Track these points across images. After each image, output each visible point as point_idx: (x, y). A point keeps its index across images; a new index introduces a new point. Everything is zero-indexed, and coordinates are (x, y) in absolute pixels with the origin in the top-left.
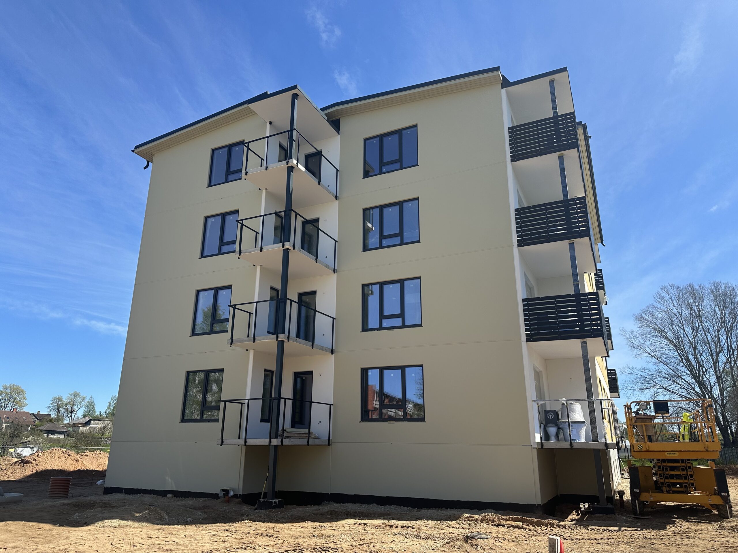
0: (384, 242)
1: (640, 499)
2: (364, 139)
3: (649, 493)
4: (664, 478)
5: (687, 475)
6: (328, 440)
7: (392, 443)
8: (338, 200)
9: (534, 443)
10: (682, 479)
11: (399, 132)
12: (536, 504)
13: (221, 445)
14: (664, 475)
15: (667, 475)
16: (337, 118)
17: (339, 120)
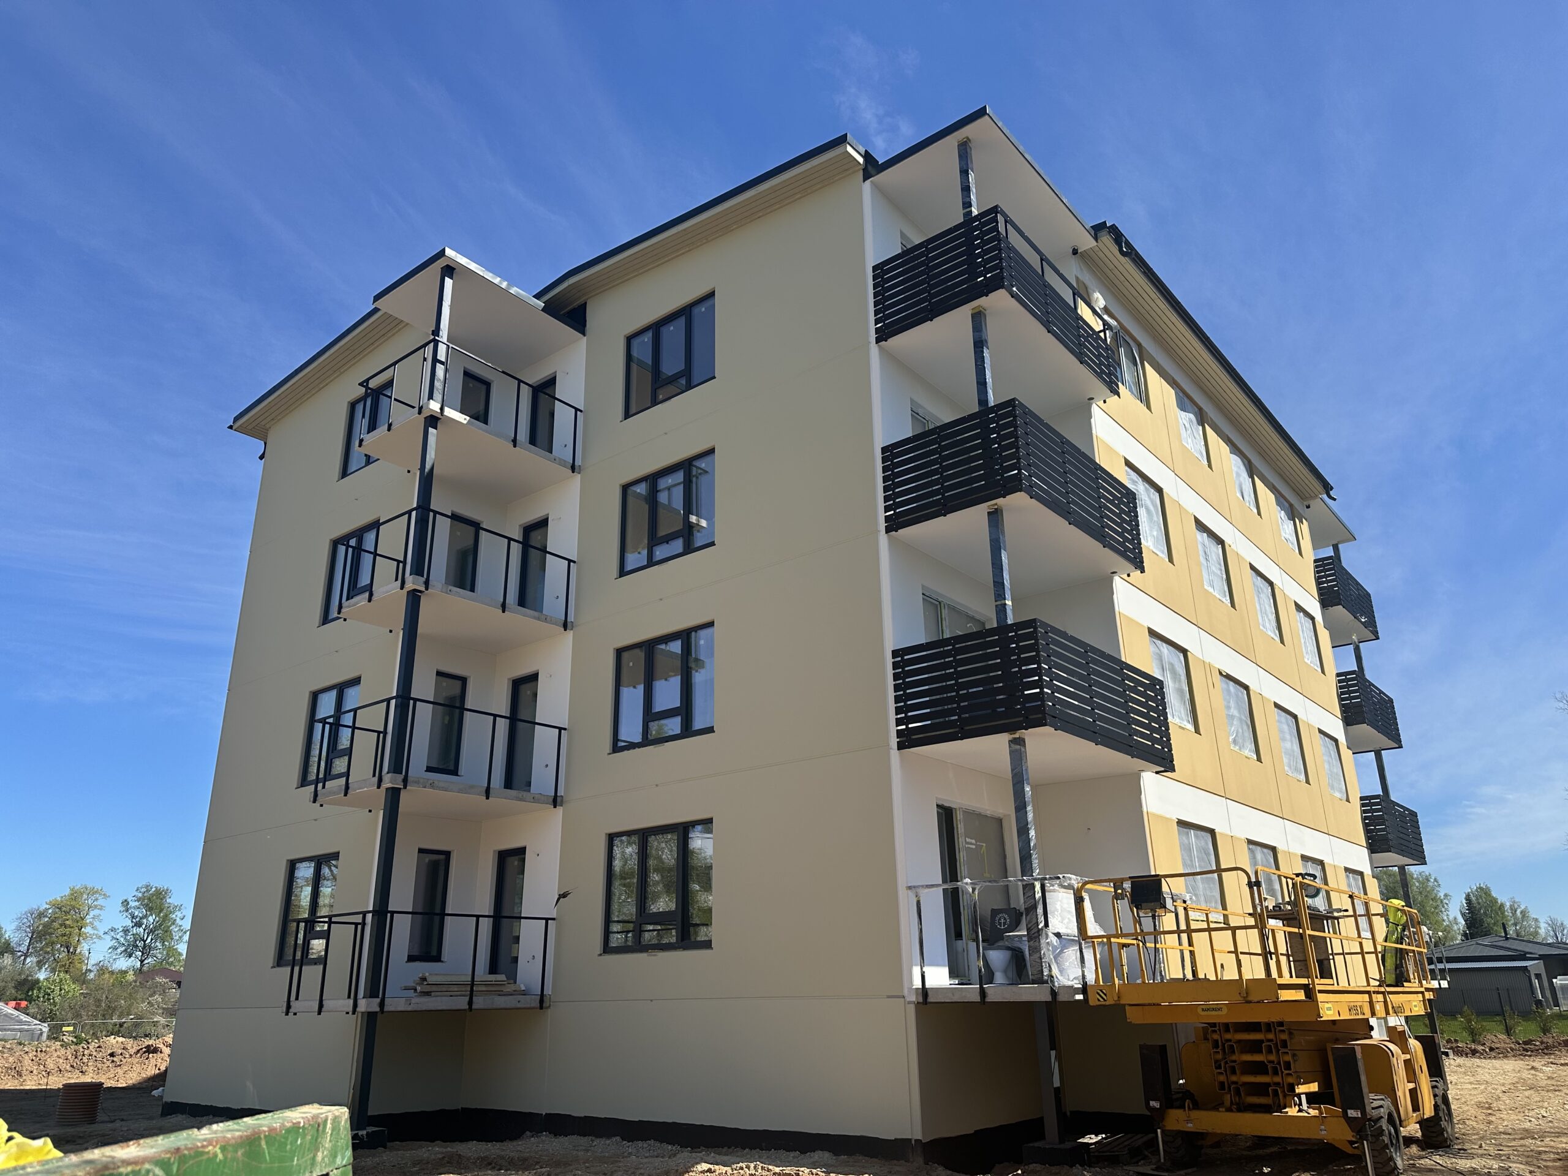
0: (658, 553)
1: (1164, 1126)
2: (627, 338)
3: (1185, 1110)
4: (1226, 1071)
5: (1279, 1063)
6: (539, 997)
7: (651, 1001)
8: (579, 473)
9: (910, 989)
10: (1266, 1073)
11: (686, 312)
12: (910, 1140)
13: (319, 1013)
14: (1226, 1063)
15: (1233, 1064)
16: (581, 301)
17: (583, 308)
